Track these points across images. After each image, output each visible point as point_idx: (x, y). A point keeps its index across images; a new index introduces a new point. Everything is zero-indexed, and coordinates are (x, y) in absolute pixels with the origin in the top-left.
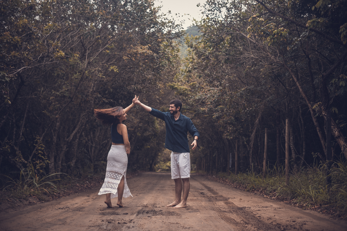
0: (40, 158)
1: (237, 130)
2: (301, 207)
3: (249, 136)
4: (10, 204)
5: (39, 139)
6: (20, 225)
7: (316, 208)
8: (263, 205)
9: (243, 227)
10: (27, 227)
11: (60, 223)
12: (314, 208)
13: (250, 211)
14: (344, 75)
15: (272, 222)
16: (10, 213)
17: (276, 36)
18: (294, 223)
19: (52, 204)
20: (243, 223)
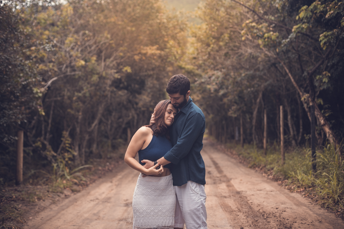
1: (240, 108)
2: (290, 189)
3: (252, 114)
4: (51, 200)
5: (66, 134)
6: (67, 223)
7: (301, 191)
8: (259, 187)
9: (236, 216)
10: (73, 225)
11: (95, 217)
12: (299, 190)
13: (245, 196)
14: (327, 72)
15: (259, 210)
16: (54, 209)
17: (266, 40)
18: (276, 210)
19: (83, 196)
20: (237, 211)
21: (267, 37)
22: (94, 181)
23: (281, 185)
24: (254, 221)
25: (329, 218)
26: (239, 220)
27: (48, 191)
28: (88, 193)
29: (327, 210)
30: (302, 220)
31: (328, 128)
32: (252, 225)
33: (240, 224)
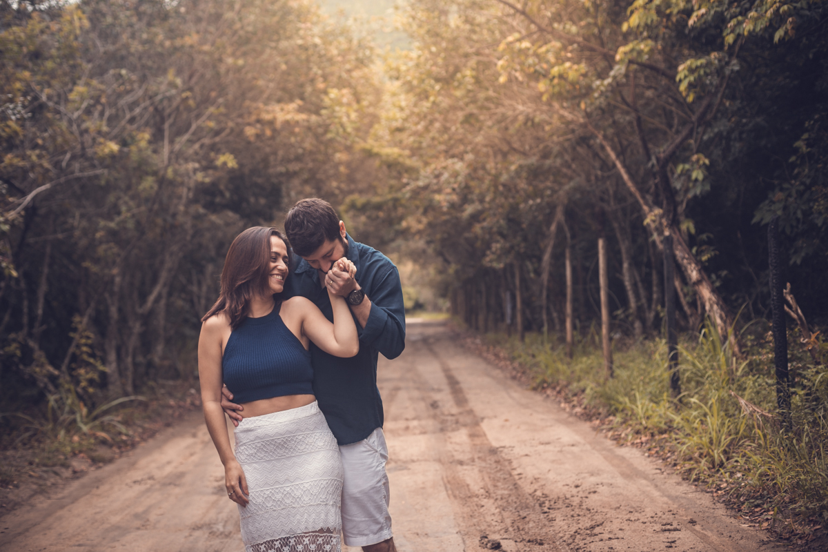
0: (88, 364)
1: (512, 247)
2: (617, 439)
3: (540, 259)
4: (35, 484)
5: (81, 322)
6: (64, 539)
7: (642, 443)
8: (544, 436)
9: (476, 508)
10: (77, 543)
11: (138, 523)
12: (638, 441)
13: (509, 458)
14: (701, 156)
15: (535, 491)
16: (39, 506)
17: (556, 81)
18: (574, 491)
19: (119, 471)
20: (482, 495)
21: (556, 74)
22: (152, 434)
23: (596, 429)
24: (519, 518)
25: (696, 506)
26: (482, 518)
27: (31, 463)
28: (133, 465)
29: (696, 485)
30: (632, 512)
31: (707, 288)
32: (511, 529)
33: (483, 528)
